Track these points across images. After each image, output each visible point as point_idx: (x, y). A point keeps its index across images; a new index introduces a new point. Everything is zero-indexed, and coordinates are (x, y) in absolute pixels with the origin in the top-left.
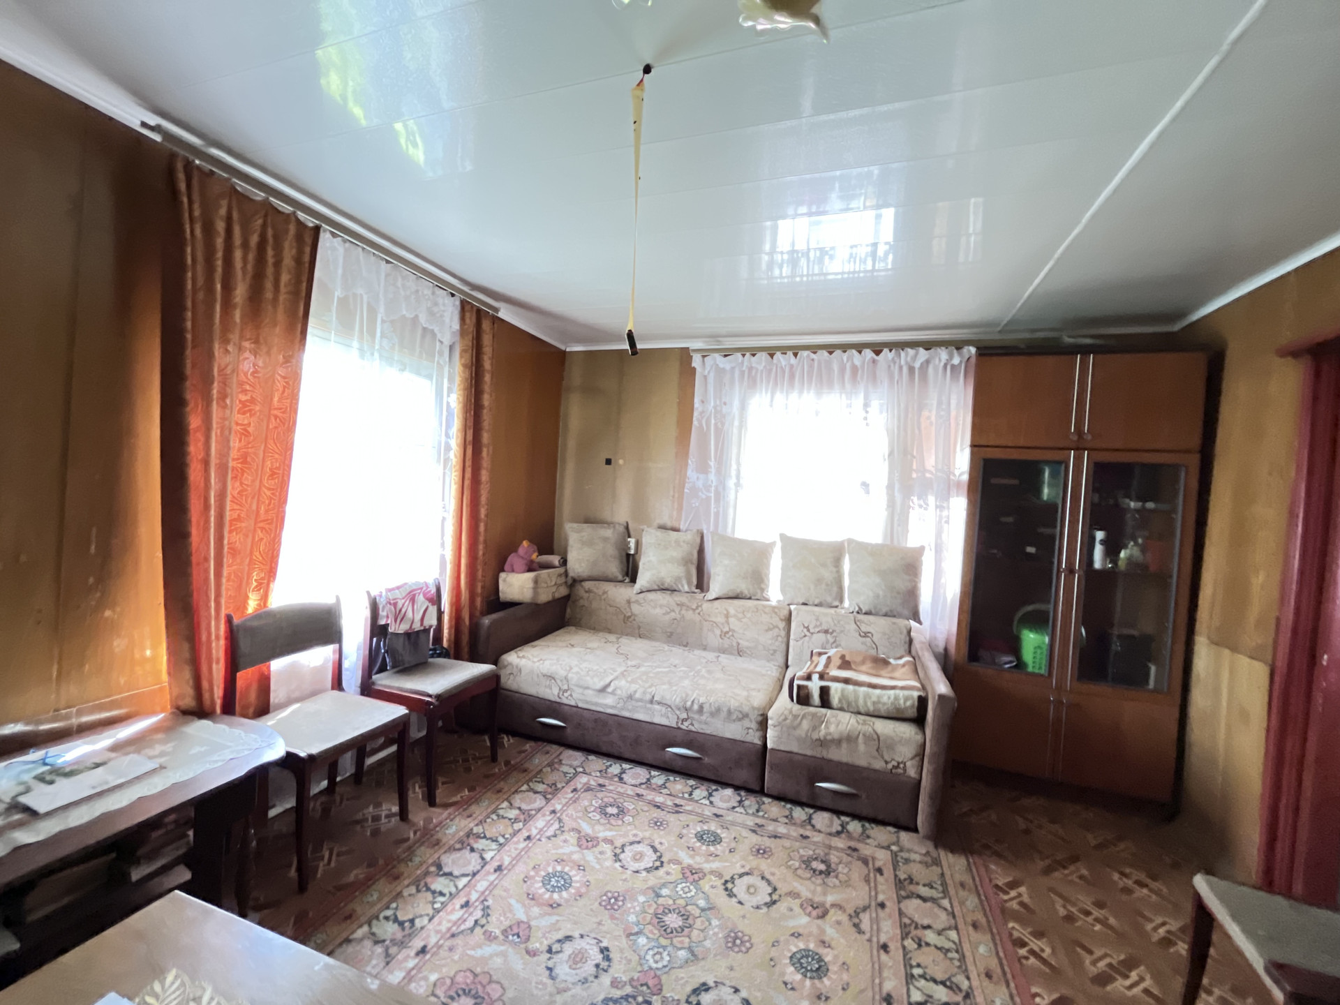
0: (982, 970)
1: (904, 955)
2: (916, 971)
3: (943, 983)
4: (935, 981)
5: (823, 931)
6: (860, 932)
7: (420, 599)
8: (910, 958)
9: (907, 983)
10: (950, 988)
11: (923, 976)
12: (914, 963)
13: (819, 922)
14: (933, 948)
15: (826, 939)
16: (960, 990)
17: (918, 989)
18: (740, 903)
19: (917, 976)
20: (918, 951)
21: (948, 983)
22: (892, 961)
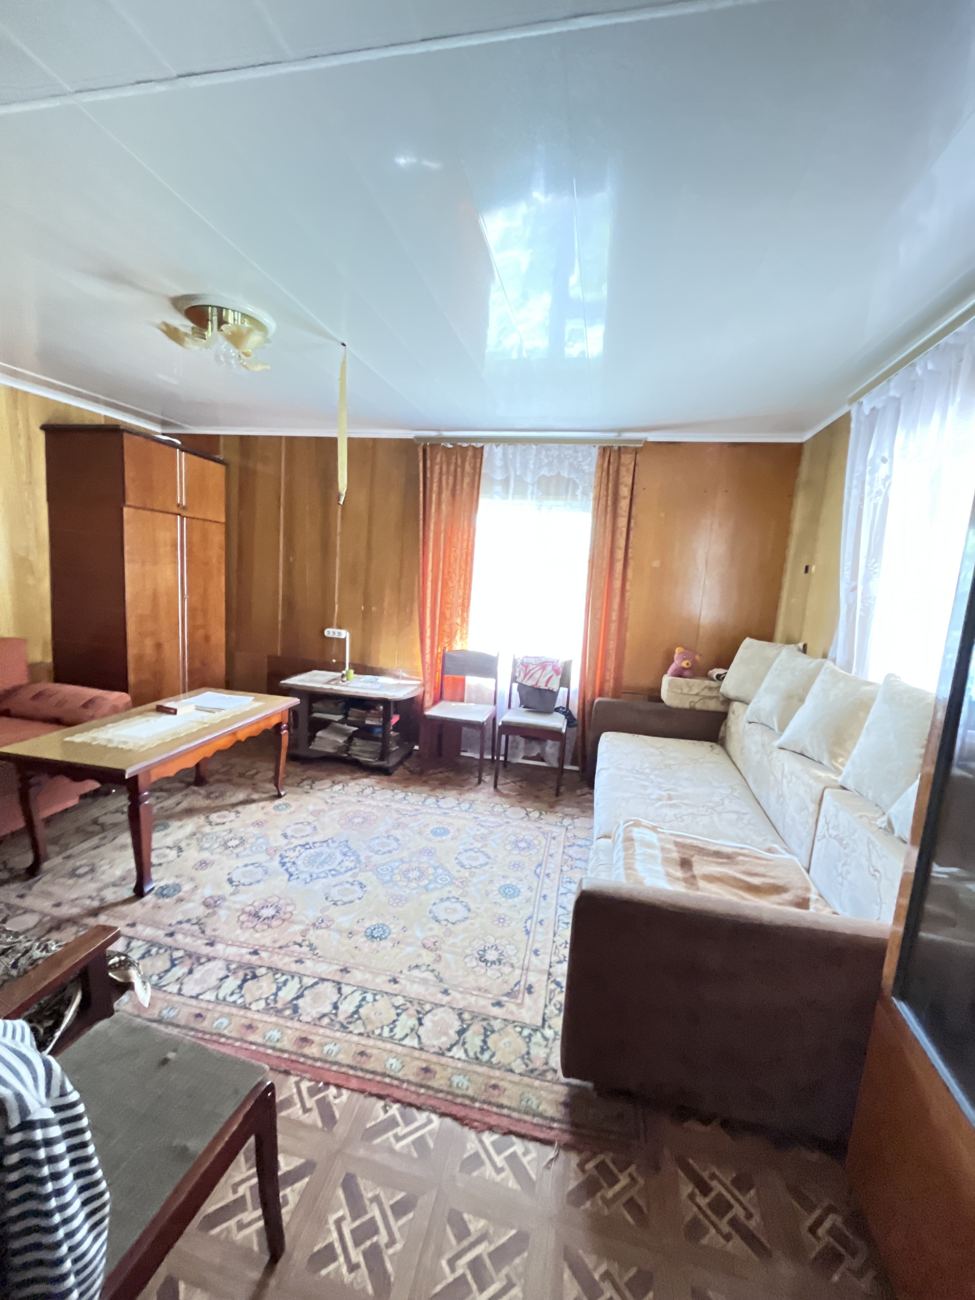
0: (369, 1051)
1: (386, 993)
2: (369, 997)
3: (356, 1012)
4: (360, 1006)
5: (409, 945)
6: (410, 968)
7: (549, 668)
8: (383, 996)
9: (358, 987)
10: (351, 1016)
11: (364, 999)
12: (377, 997)
13: (419, 943)
14: (395, 1018)
15: (401, 946)
16: (350, 1023)
17: (353, 992)
18: (435, 904)
19: (364, 995)
20: (390, 1006)
21: (356, 1016)
22: (381, 983)
